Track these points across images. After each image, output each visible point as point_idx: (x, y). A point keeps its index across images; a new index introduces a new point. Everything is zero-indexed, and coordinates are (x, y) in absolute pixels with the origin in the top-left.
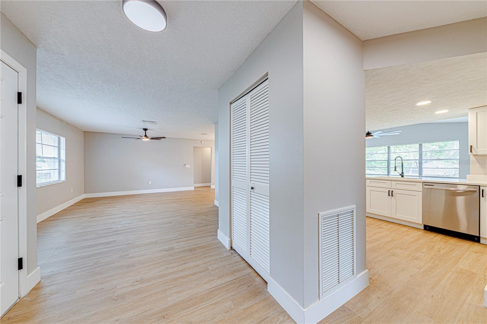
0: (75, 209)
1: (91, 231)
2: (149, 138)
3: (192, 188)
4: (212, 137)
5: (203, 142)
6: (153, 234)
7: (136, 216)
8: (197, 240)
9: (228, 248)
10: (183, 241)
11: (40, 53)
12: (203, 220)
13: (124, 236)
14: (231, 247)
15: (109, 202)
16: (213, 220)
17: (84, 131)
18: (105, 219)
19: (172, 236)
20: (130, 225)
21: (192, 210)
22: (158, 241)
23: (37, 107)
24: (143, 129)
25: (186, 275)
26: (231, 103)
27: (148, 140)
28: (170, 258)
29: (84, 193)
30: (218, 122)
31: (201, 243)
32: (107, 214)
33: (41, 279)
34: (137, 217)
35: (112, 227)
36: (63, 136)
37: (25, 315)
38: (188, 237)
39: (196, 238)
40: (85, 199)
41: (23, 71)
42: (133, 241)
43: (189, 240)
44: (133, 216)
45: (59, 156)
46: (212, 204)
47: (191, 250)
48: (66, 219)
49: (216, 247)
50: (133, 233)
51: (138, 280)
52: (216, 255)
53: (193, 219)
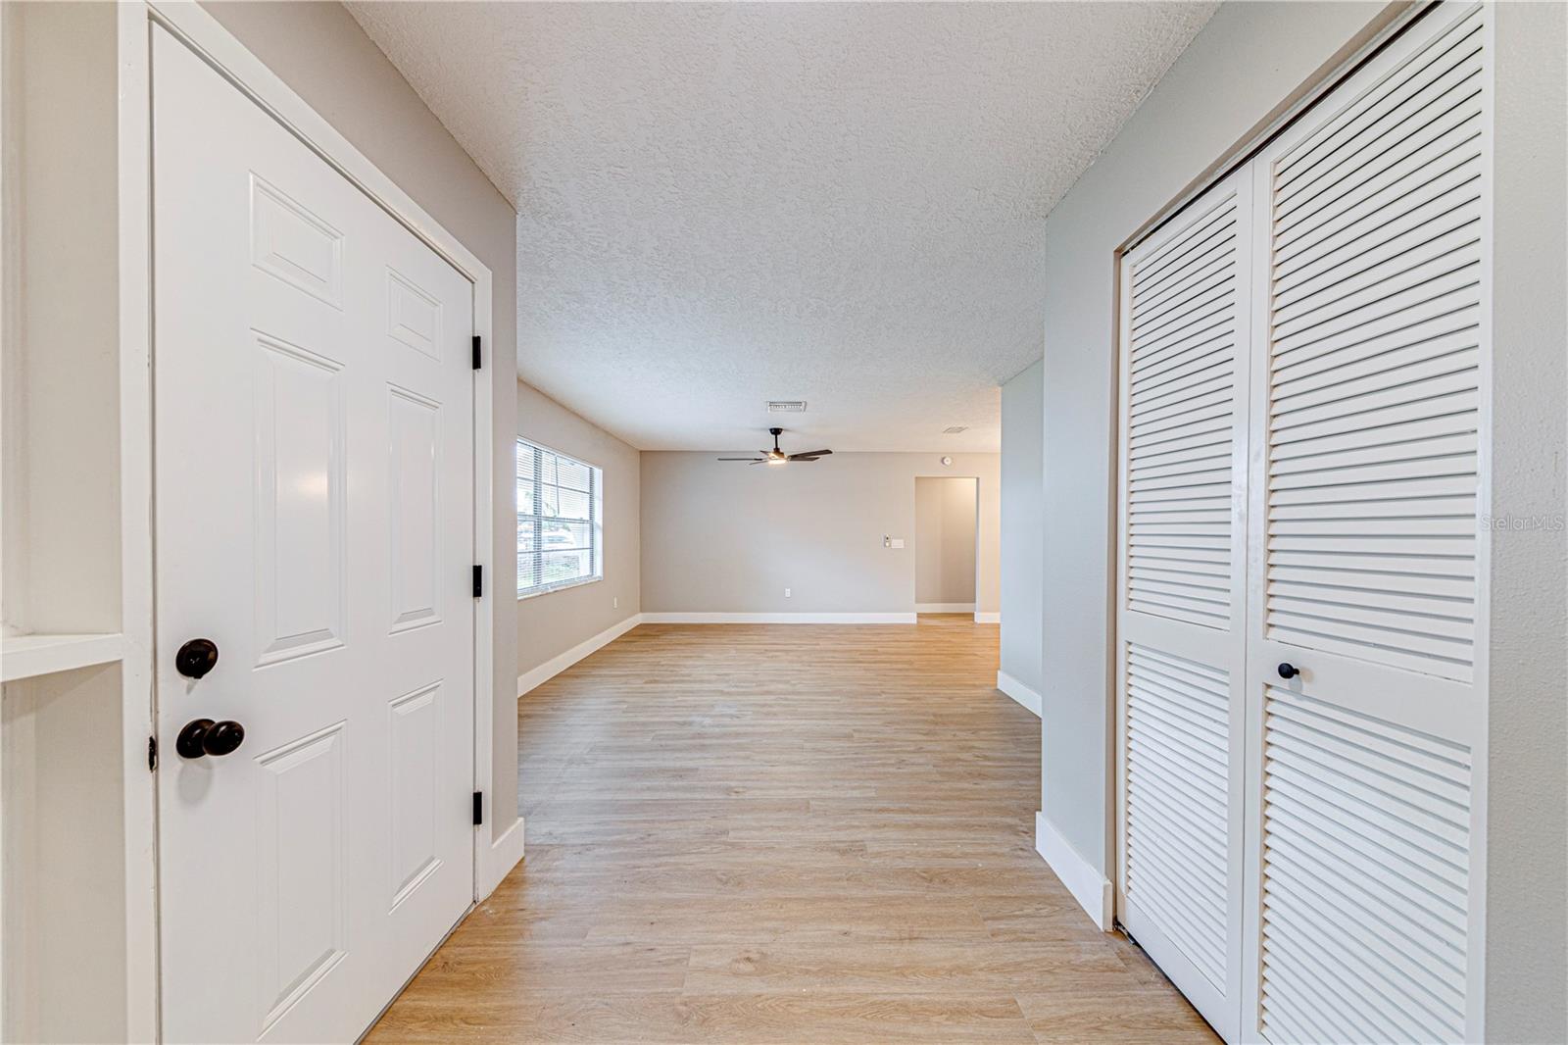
0: (619, 651)
1: (644, 724)
2: (786, 456)
3: (911, 619)
4: (991, 437)
5: (948, 461)
6: (799, 769)
7: (751, 694)
8: (948, 834)
9: (1100, 918)
10: (897, 826)
11: (526, 228)
12: (962, 749)
13: (718, 758)
14: (1116, 923)
15: (688, 641)
16: (999, 755)
17: (641, 452)
18: (677, 691)
19: (856, 793)
20: (736, 721)
21: (918, 698)
22: (811, 802)
23: (520, 381)
24: (771, 430)
25: (921, 1003)
26: (1121, 253)
27: (782, 461)
28: (854, 892)
29: (641, 611)
30: (1042, 358)
31: (965, 855)
32: (683, 675)
33: (525, 851)
34: (752, 698)
35: (690, 719)
36: (599, 465)
37: (475, 968)
38: (913, 812)
39: (944, 827)
40: (642, 626)
41: (484, 275)
42: (741, 784)
43: (917, 826)
44: (743, 694)
45: (591, 517)
46: (991, 686)
47: (929, 877)
48: (600, 676)
49: (1035, 892)
50: (742, 754)
51: (751, 956)
52: (1044, 939)
53: (925, 738)
